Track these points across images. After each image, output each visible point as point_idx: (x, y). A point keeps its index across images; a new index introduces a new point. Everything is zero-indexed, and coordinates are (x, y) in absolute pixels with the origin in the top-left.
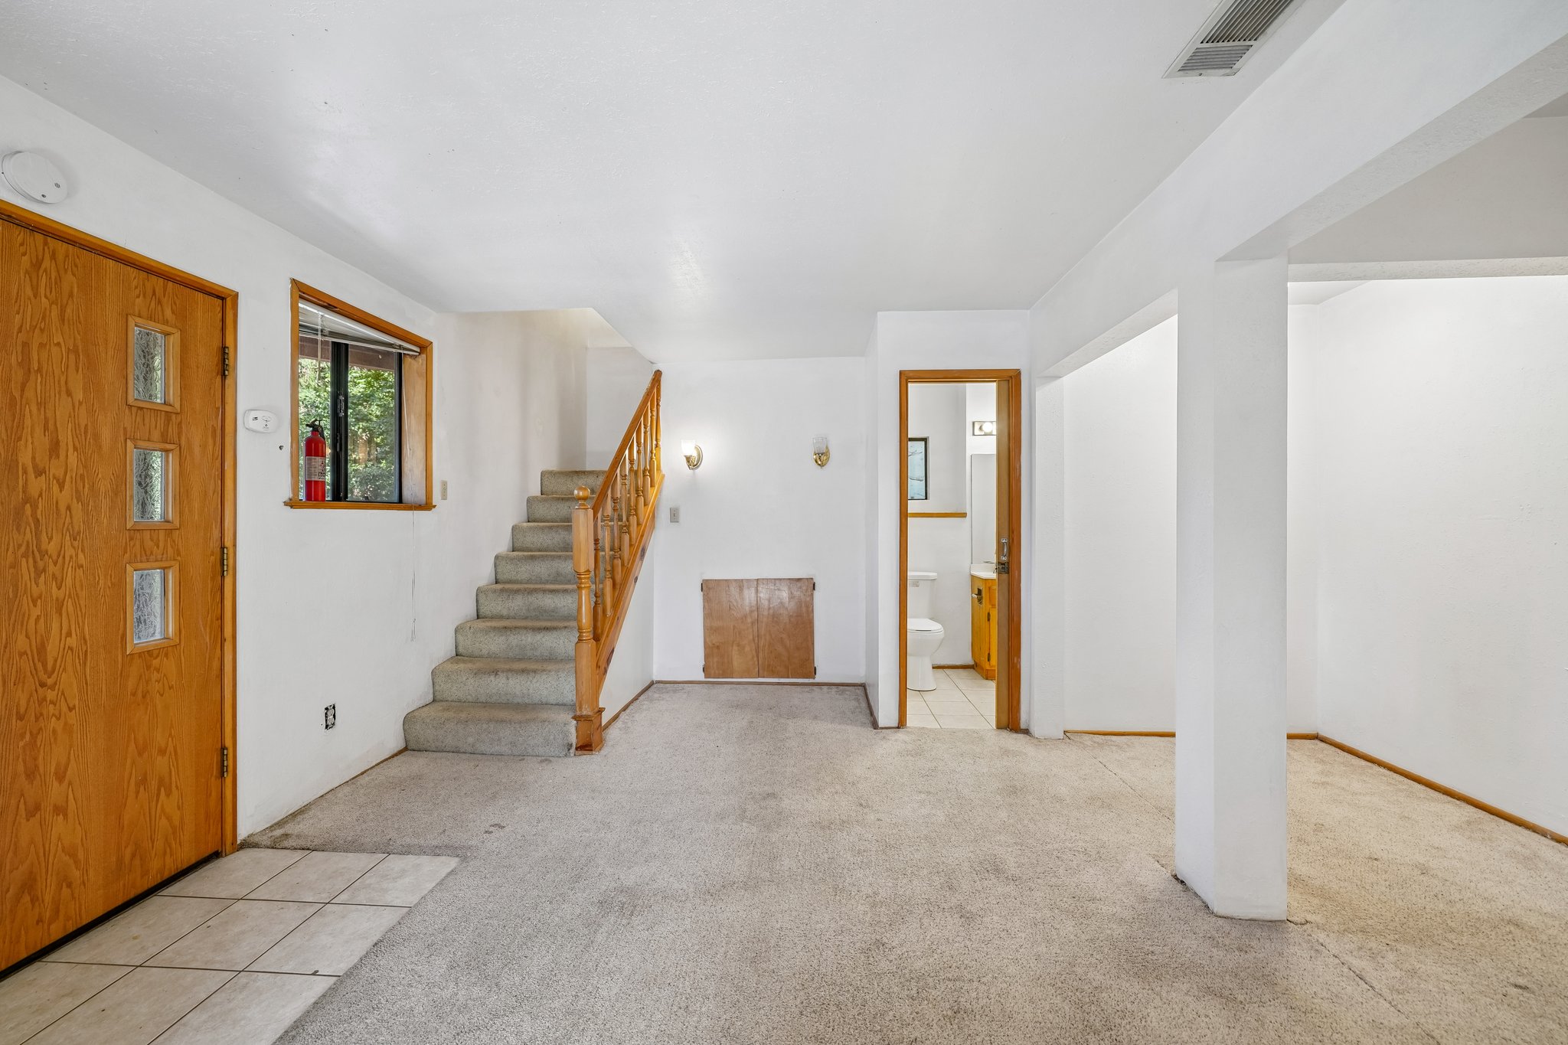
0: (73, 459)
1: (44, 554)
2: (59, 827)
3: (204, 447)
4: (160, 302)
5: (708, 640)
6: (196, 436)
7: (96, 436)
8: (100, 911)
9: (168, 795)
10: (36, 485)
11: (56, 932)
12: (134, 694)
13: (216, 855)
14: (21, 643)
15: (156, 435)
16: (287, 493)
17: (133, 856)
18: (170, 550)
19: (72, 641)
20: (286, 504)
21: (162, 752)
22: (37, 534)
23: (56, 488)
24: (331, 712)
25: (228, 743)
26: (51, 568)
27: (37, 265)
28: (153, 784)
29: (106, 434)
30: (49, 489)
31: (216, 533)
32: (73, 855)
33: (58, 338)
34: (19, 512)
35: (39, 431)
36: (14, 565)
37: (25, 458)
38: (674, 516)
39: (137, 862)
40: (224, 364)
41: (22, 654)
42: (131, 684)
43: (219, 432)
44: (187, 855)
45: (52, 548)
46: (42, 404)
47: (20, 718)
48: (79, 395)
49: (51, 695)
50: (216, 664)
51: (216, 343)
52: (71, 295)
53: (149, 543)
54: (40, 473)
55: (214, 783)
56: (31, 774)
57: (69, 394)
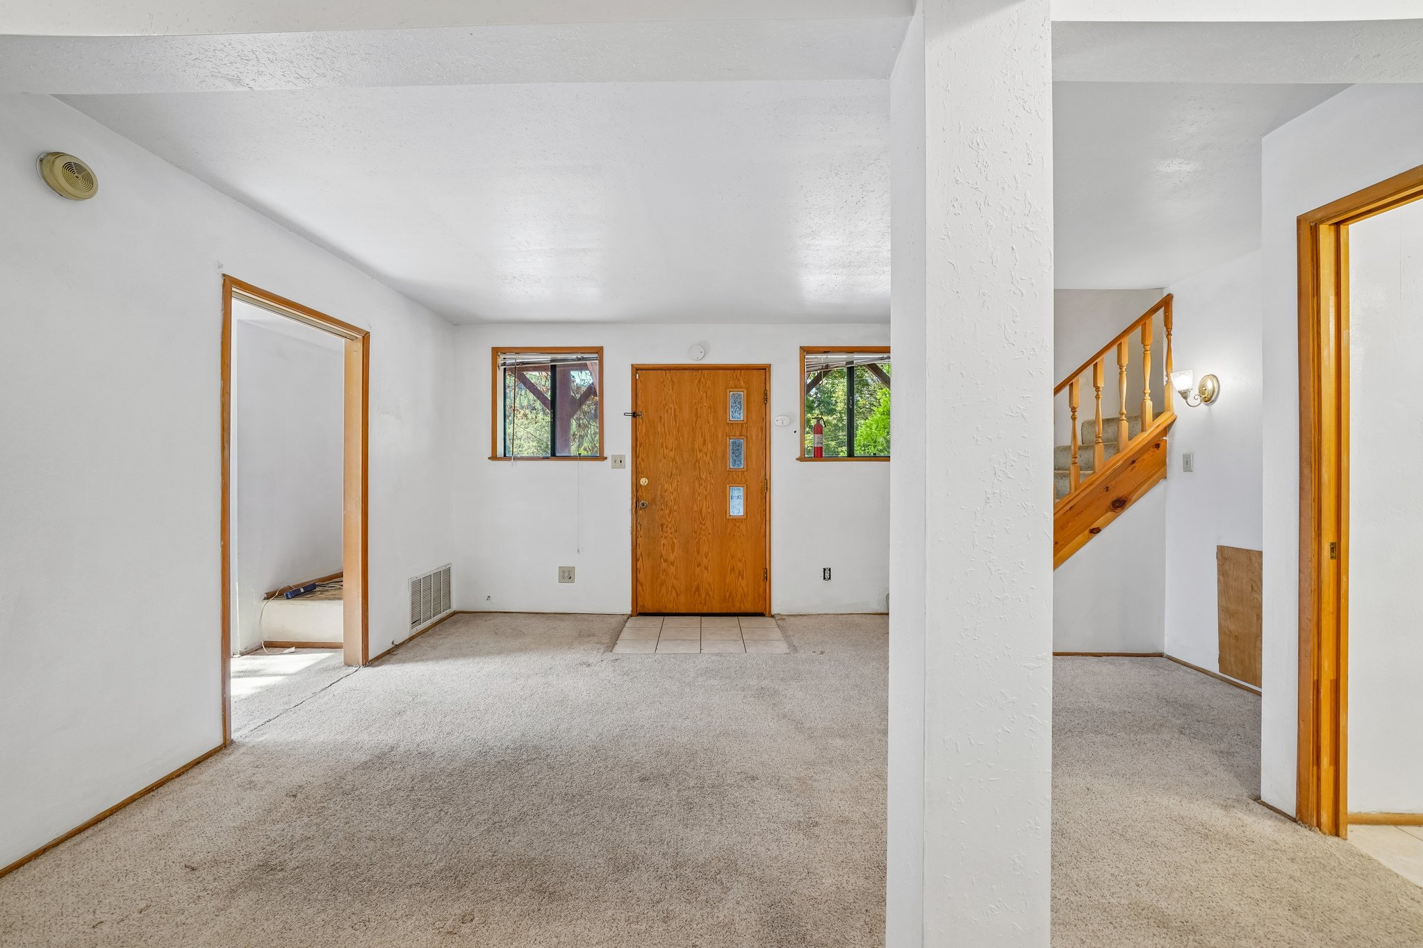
0: (710, 444)
1: (701, 478)
2: (706, 574)
3: (757, 436)
4: (739, 380)
5: (1223, 622)
6: (754, 432)
7: (717, 437)
8: (718, 611)
9: (742, 579)
10: (700, 455)
11: (705, 610)
12: (730, 535)
13: (762, 615)
14: (695, 508)
15: (738, 433)
16: (798, 455)
17: (729, 597)
18: (743, 480)
19: (710, 510)
20: (797, 459)
21: (740, 561)
22: (700, 472)
23: (705, 456)
24: (827, 571)
25: (768, 567)
26: (704, 484)
27: (699, 381)
28: (737, 572)
29: (720, 435)
30: (703, 456)
31: (763, 473)
32: (710, 586)
33: (705, 404)
34: (695, 465)
35: (700, 437)
36: (694, 482)
37: (696, 446)
38: (1187, 464)
39: (730, 600)
40: (766, 398)
41: (696, 512)
42: (728, 531)
43: (764, 429)
44: (748, 607)
45: (704, 477)
46: (701, 428)
47: (695, 533)
48: (711, 423)
49: (704, 527)
50: (763, 530)
51: (763, 389)
52: (709, 388)
53: (735, 476)
54: (700, 451)
55: (762, 583)
56: (698, 552)
57: (708, 423)
